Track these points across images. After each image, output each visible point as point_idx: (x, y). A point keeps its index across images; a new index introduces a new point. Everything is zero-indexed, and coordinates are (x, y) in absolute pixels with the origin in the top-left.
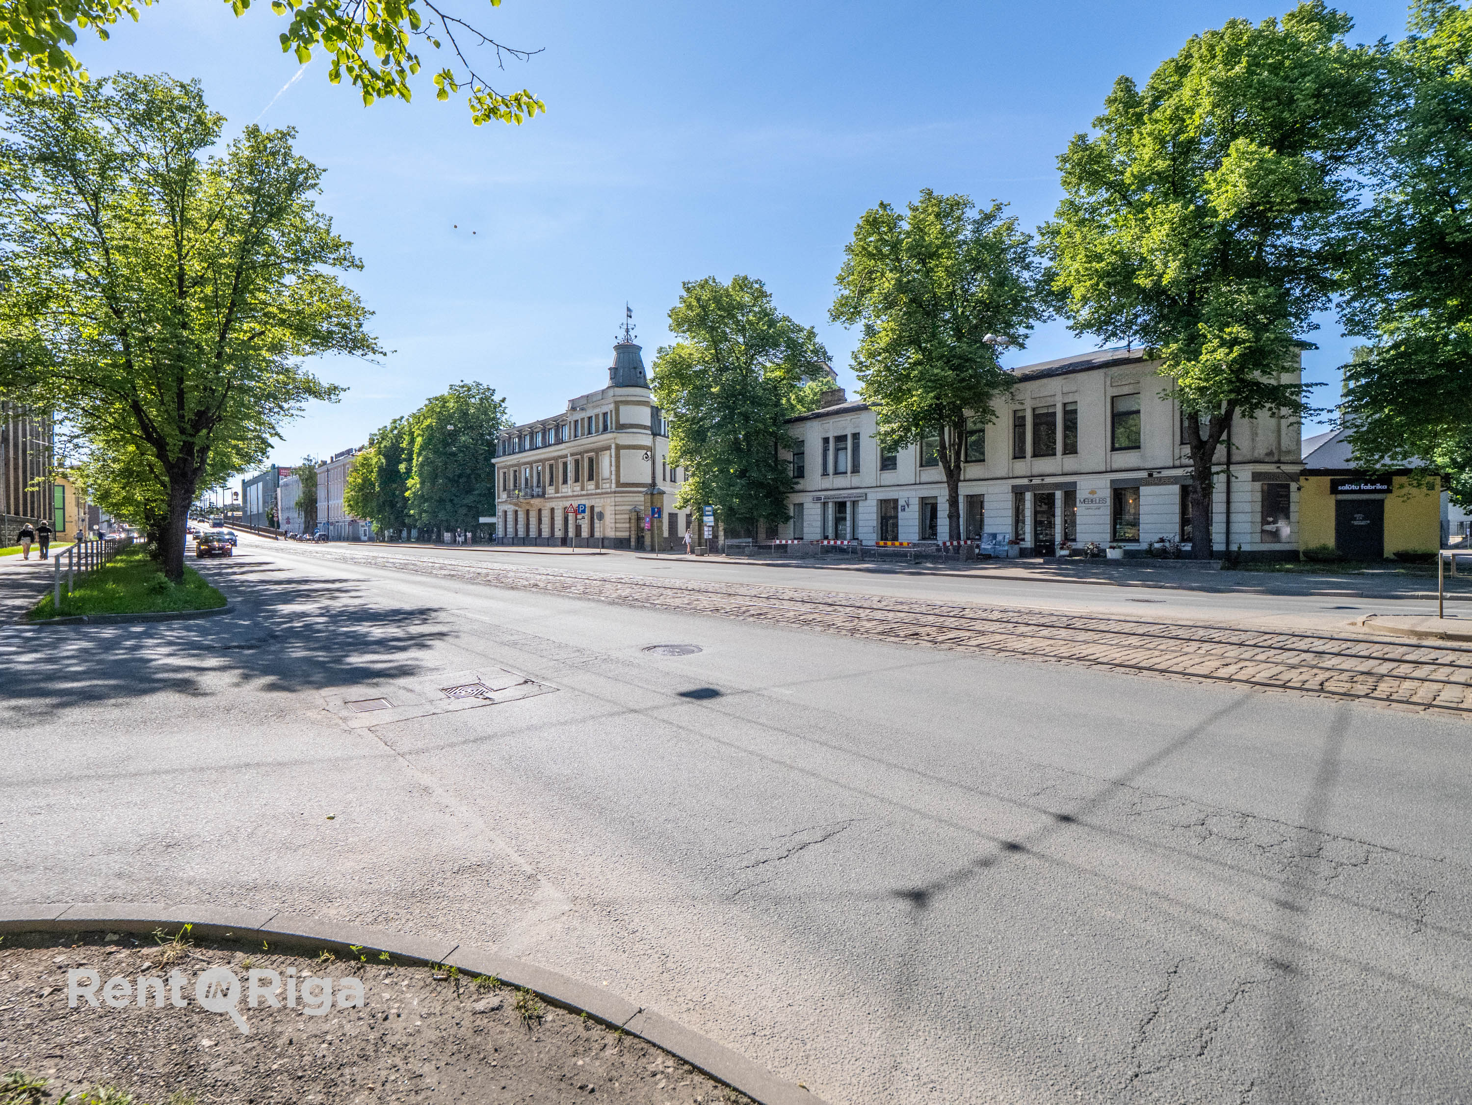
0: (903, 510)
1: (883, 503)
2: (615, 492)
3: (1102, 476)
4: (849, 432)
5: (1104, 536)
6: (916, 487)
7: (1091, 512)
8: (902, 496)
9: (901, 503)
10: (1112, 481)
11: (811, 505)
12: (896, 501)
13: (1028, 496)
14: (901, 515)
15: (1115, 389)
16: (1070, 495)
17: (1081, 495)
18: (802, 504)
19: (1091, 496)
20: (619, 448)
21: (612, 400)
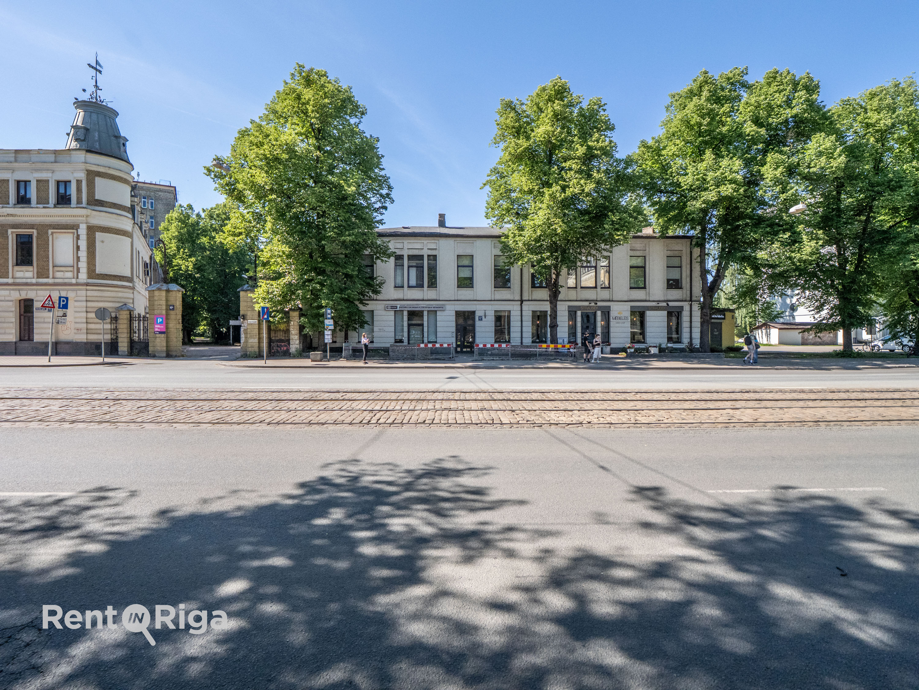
0: (480, 319)
1: (458, 314)
2: (87, 284)
3: (627, 303)
4: (425, 253)
5: (626, 339)
6: (492, 302)
7: (620, 325)
8: (479, 309)
9: (478, 314)
10: (631, 307)
11: (384, 313)
12: (473, 313)
13: (579, 313)
14: (478, 323)
15: (632, 252)
16: (606, 313)
17: (613, 314)
18: (373, 311)
19: (619, 315)
20: (92, 230)
21: (83, 166)
